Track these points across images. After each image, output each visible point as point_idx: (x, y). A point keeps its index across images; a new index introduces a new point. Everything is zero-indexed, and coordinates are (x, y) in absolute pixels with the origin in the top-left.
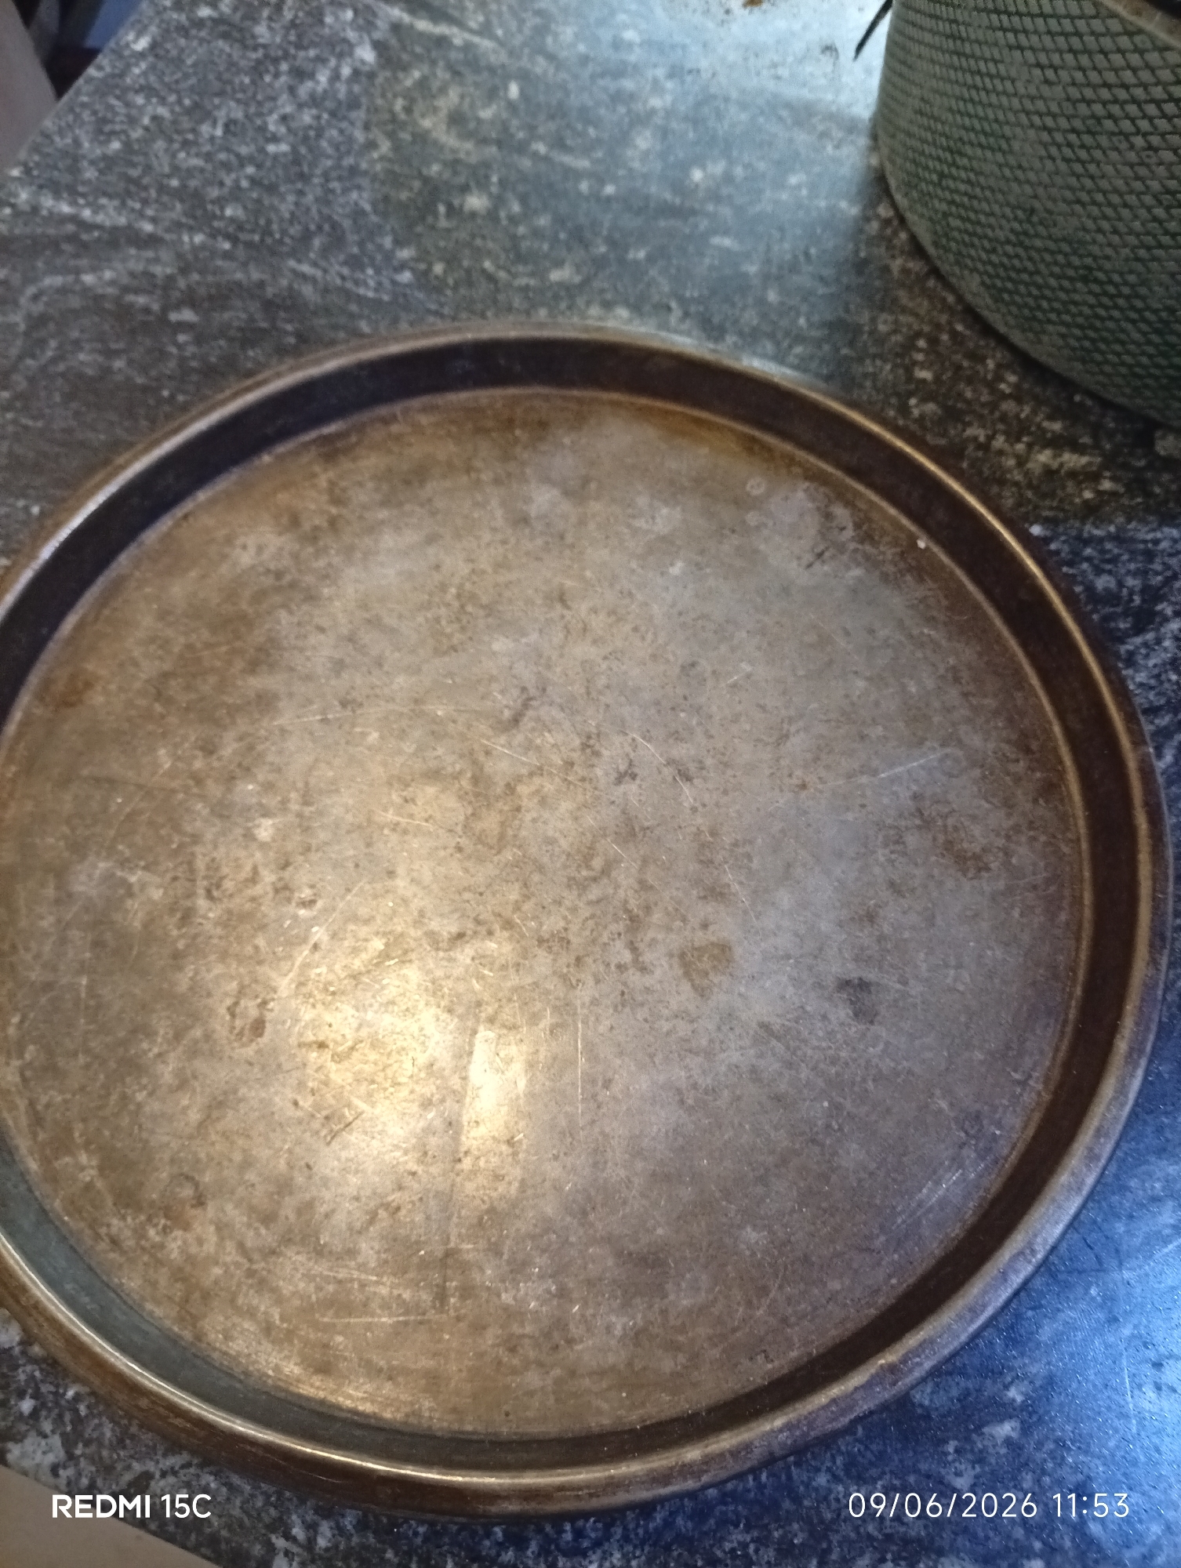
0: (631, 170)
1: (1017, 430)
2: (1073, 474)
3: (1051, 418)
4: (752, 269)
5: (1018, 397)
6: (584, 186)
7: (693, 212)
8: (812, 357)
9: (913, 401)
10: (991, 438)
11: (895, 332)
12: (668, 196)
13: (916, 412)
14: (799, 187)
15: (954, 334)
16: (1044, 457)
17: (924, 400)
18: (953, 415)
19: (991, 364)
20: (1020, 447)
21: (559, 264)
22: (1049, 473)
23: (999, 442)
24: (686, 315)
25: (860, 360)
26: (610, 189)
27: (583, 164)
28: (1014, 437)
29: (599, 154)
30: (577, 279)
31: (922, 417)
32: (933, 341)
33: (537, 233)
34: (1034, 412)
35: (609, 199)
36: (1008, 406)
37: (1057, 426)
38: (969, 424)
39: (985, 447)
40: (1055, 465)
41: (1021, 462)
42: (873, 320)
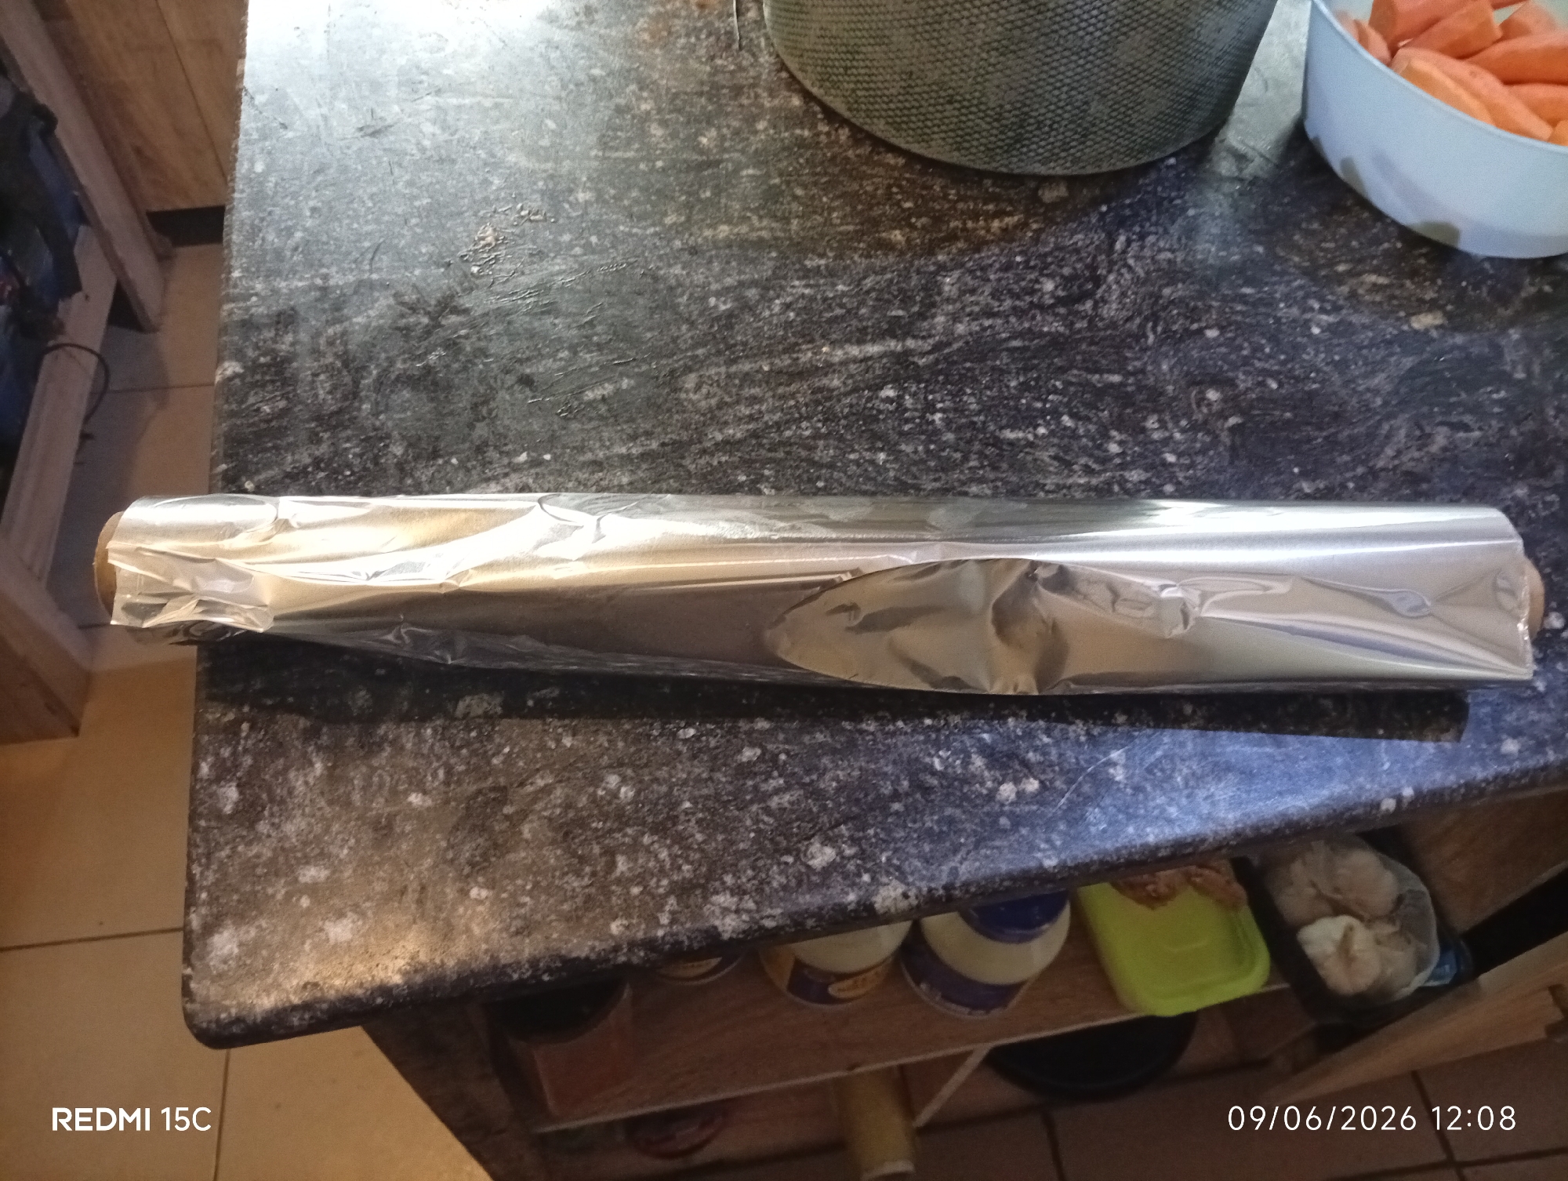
0: (663, 149)
1: (975, 216)
2: (1015, 227)
3: (985, 203)
4: (777, 181)
5: (962, 198)
6: (642, 166)
7: (717, 163)
8: (845, 216)
9: (913, 220)
10: (965, 223)
11: (876, 189)
12: (695, 157)
13: (919, 225)
14: (766, 129)
15: (908, 180)
16: (996, 224)
17: (919, 217)
18: (938, 219)
19: (937, 188)
20: (981, 223)
21: (665, 214)
22: (1005, 230)
23: (970, 224)
24: (761, 218)
25: (871, 208)
26: (659, 164)
27: (630, 154)
28: (976, 219)
29: (637, 146)
30: (683, 219)
31: (924, 227)
32: (900, 186)
33: (636, 201)
34: (976, 204)
35: (663, 169)
36: (961, 206)
37: (991, 207)
38: (948, 222)
39: (964, 229)
40: (1003, 225)
41: (988, 231)
42: (861, 186)
